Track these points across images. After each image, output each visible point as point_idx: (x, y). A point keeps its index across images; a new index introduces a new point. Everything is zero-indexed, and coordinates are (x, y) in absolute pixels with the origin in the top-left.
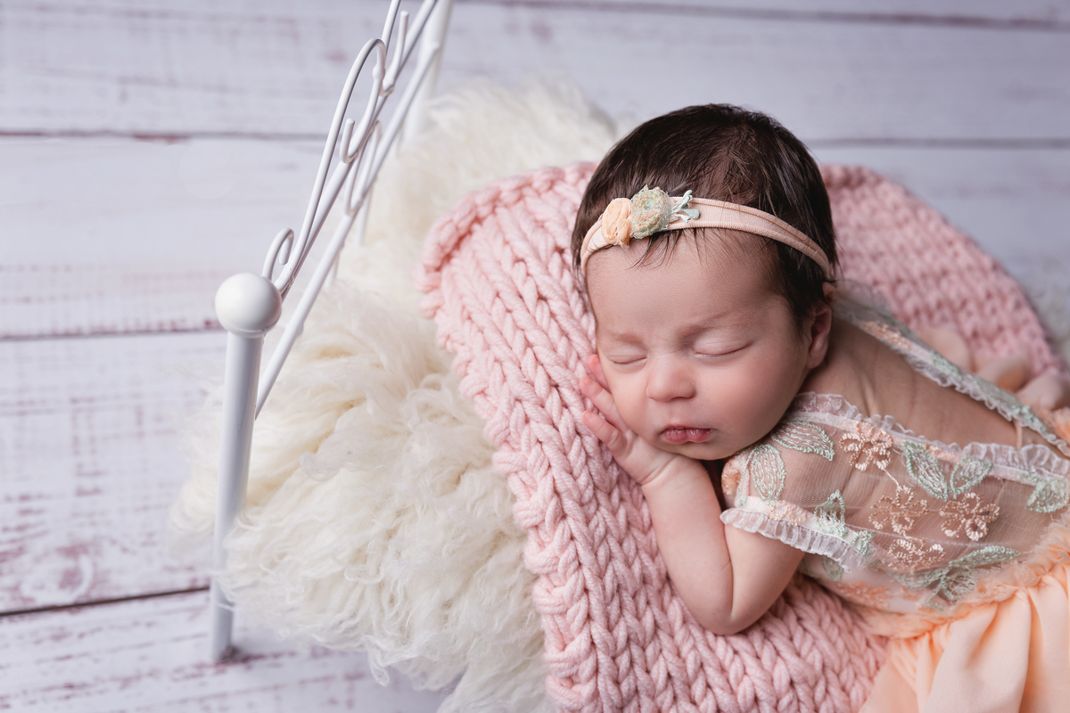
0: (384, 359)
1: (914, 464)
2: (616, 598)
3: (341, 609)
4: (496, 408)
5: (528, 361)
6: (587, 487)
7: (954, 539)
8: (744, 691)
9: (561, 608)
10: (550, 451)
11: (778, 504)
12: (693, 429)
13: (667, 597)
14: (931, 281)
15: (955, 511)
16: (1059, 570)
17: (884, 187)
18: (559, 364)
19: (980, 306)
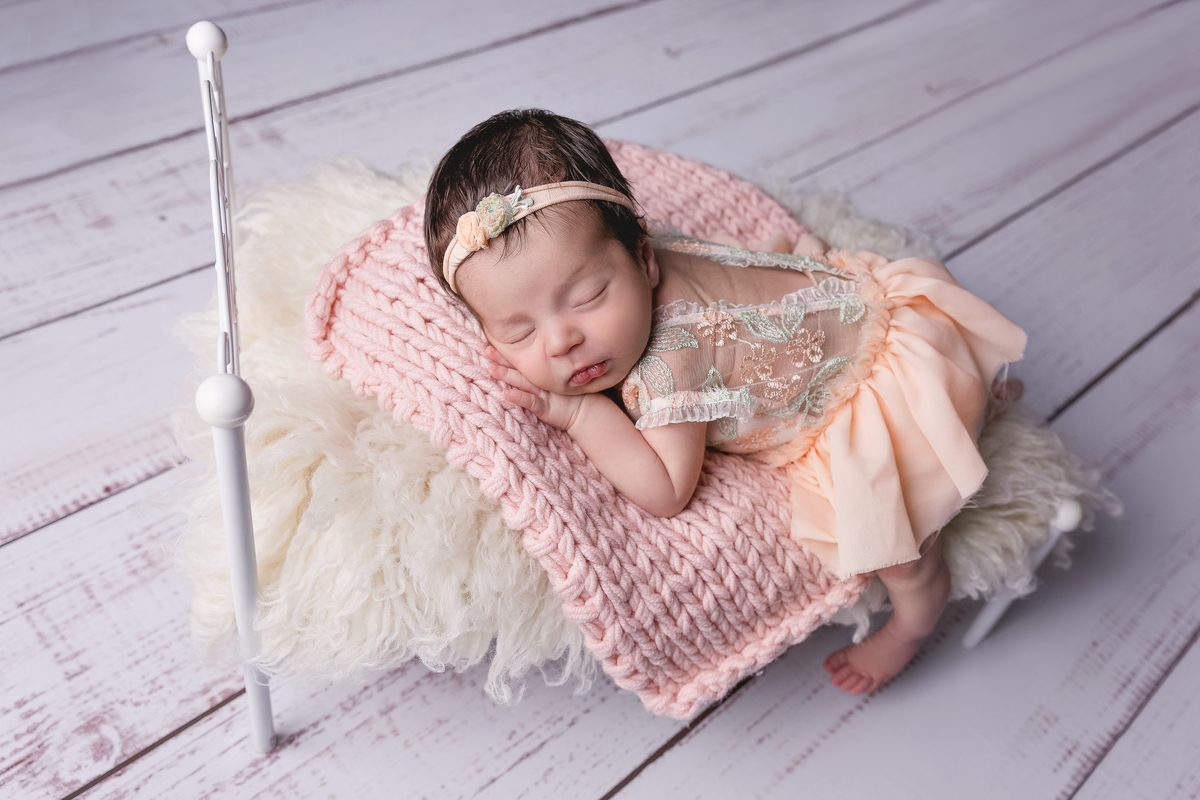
0: (321, 422)
1: (754, 327)
2: (589, 520)
3: (379, 631)
4: (433, 419)
5: (441, 372)
6: (530, 447)
7: (804, 367)
8: (708, 548)
9: (553, 546)
10: (490, 431)
11: (675, 395)
12: (593, 366)
13: (622, 506)
14: (692, 205)
15: (796, 347)
16: (879, 357)
17: (626, 148)
18: (466, 364)
19: (735, 209)
